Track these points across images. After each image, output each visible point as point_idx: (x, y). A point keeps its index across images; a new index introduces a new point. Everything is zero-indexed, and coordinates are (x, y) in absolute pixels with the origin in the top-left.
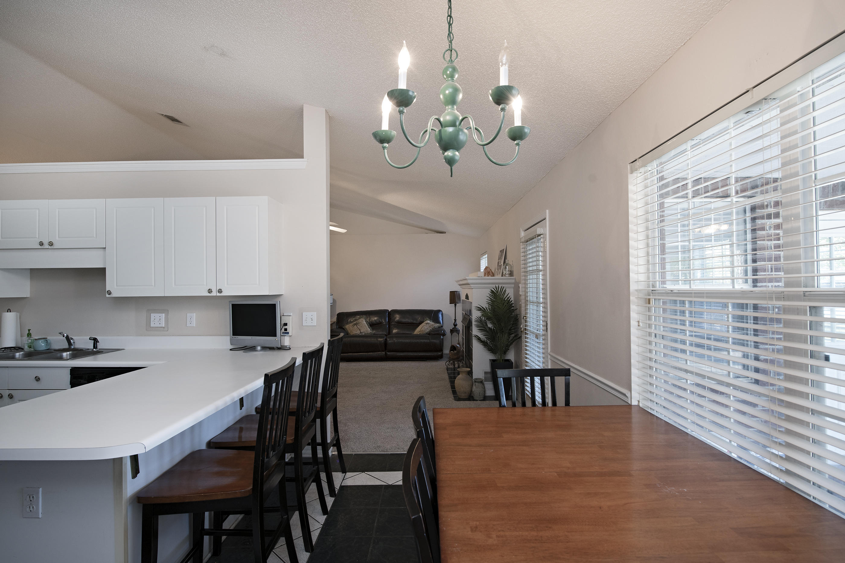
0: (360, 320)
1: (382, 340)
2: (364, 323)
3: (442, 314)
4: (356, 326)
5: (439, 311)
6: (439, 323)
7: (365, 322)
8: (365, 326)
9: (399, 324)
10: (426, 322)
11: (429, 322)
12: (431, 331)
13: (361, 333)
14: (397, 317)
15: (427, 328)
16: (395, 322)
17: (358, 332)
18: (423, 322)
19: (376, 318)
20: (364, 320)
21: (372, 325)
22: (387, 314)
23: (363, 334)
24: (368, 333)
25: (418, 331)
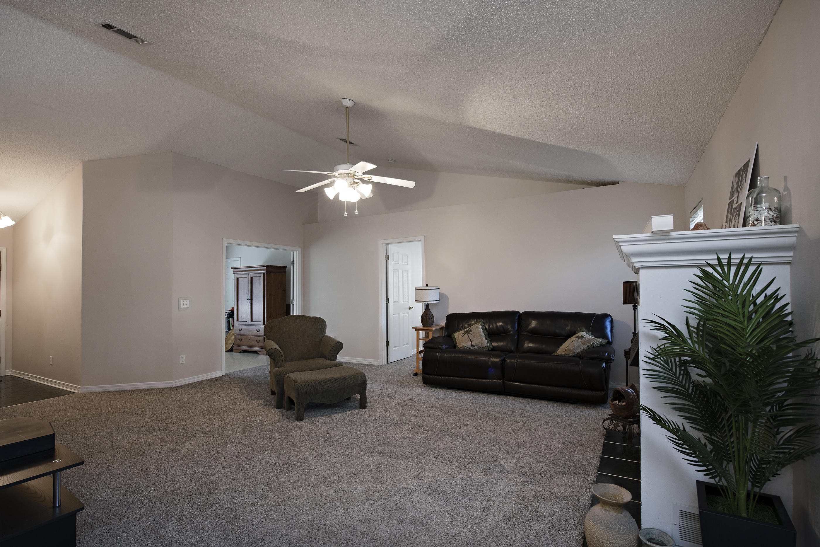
0: (474, 327)
1: (498, 360)
2: (479, 332)
3: (612, 322)
4: (466, 335)
5: (606, 316)
6: (605, 336)
7: (481, 330)
8: (480, 336)
9: (534, 335)
10: (579, 334)
11: (584, 334)
12: (585, 351)
13: (472, 346)
14: (534, 324)
15: (579, 347)
16: (527, 331)
17: (468, 344)
18: (575, 333)
19: (501, 324)
20: (480, 327)
21: (491, 334)
22: (517, 318)
23: (476, 347)
24: (483, 347)
25: (563, 349)
